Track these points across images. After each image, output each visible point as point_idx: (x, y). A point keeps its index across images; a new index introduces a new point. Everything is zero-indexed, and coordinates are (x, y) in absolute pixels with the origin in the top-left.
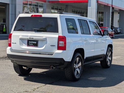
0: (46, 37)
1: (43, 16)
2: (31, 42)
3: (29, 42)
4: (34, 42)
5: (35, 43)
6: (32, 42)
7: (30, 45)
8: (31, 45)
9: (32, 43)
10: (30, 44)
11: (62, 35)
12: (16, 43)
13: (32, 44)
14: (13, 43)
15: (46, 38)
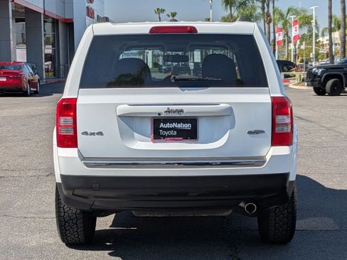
0: (229, 105)
1: (200, 31)
2: (168, 125)
3: (162, 125)
4: (179, 126)
5: (187, 126)
6: (174, 125)
7: (164, 137)
8: (169, 136)
9: (174, 129)
10: (166, 133)
11: (282, 93)
12: (100, 133)
13: (175, 133)
14: (85, 133)
15: (230, 109)
